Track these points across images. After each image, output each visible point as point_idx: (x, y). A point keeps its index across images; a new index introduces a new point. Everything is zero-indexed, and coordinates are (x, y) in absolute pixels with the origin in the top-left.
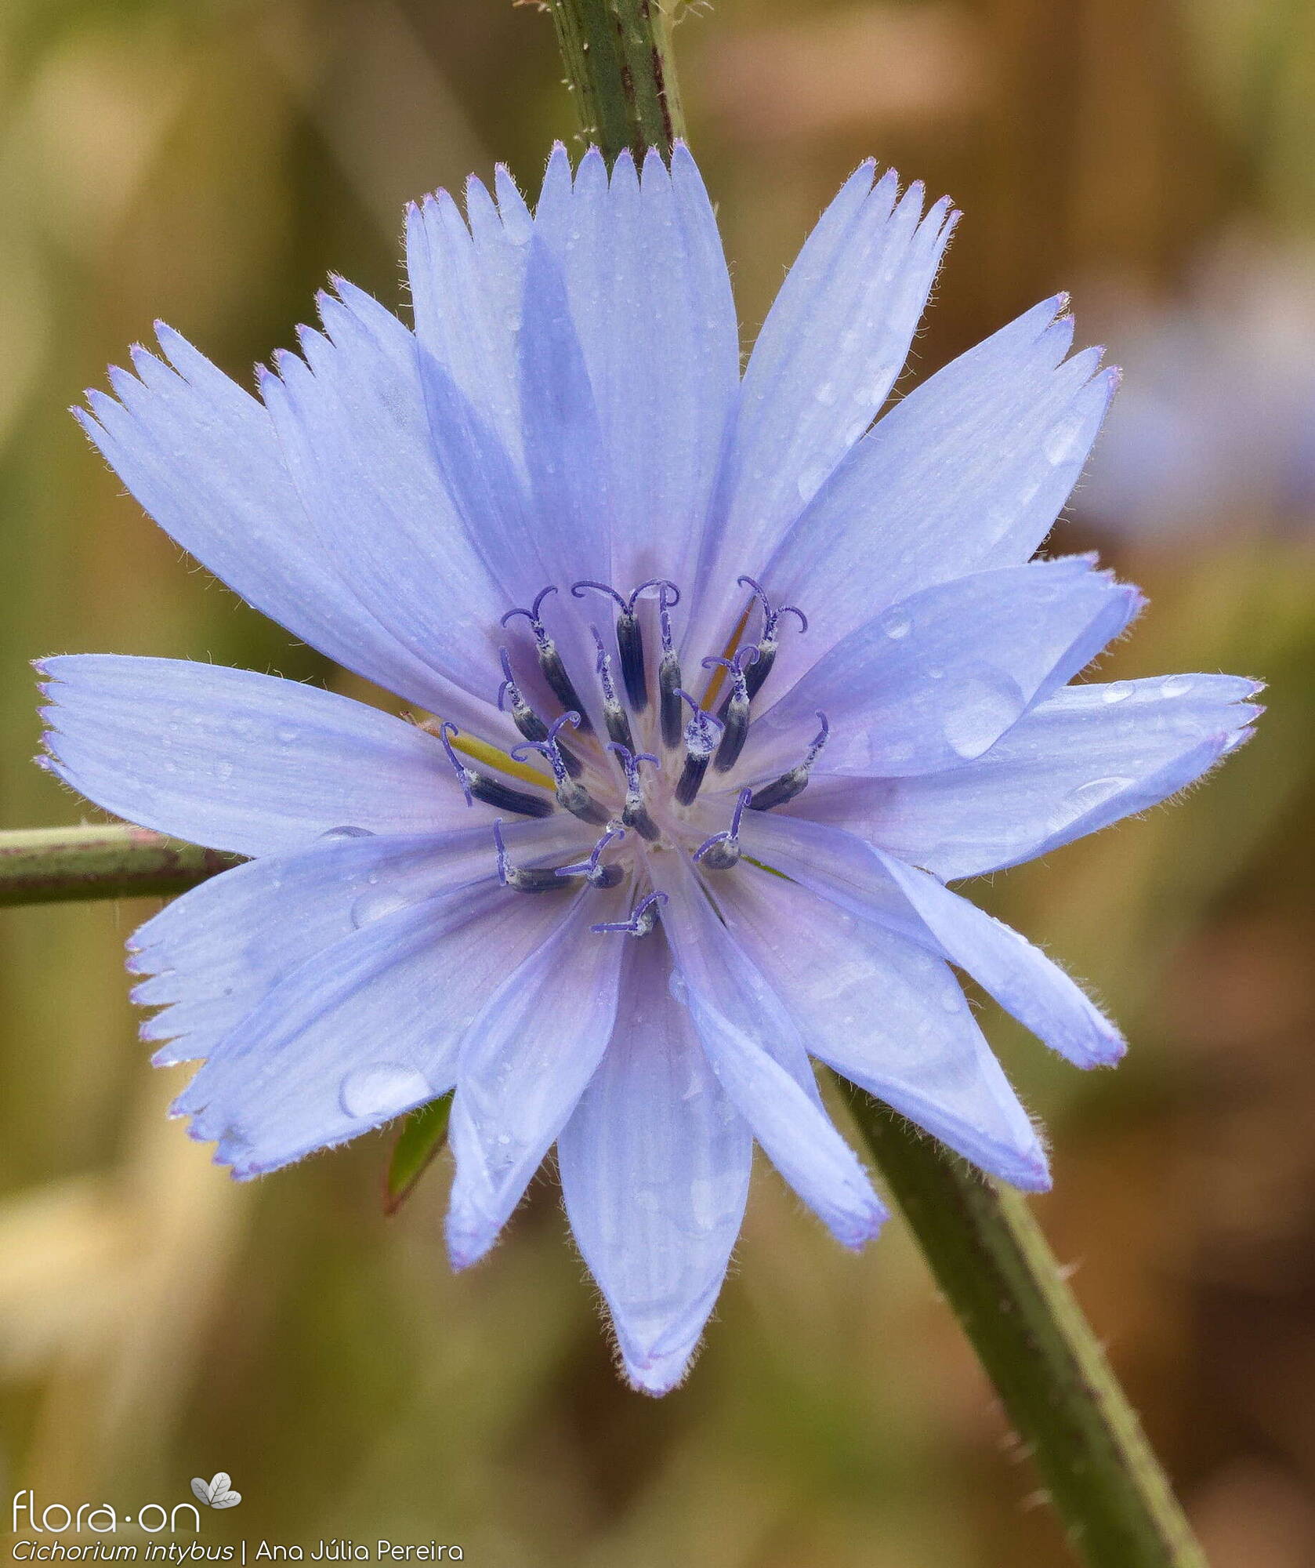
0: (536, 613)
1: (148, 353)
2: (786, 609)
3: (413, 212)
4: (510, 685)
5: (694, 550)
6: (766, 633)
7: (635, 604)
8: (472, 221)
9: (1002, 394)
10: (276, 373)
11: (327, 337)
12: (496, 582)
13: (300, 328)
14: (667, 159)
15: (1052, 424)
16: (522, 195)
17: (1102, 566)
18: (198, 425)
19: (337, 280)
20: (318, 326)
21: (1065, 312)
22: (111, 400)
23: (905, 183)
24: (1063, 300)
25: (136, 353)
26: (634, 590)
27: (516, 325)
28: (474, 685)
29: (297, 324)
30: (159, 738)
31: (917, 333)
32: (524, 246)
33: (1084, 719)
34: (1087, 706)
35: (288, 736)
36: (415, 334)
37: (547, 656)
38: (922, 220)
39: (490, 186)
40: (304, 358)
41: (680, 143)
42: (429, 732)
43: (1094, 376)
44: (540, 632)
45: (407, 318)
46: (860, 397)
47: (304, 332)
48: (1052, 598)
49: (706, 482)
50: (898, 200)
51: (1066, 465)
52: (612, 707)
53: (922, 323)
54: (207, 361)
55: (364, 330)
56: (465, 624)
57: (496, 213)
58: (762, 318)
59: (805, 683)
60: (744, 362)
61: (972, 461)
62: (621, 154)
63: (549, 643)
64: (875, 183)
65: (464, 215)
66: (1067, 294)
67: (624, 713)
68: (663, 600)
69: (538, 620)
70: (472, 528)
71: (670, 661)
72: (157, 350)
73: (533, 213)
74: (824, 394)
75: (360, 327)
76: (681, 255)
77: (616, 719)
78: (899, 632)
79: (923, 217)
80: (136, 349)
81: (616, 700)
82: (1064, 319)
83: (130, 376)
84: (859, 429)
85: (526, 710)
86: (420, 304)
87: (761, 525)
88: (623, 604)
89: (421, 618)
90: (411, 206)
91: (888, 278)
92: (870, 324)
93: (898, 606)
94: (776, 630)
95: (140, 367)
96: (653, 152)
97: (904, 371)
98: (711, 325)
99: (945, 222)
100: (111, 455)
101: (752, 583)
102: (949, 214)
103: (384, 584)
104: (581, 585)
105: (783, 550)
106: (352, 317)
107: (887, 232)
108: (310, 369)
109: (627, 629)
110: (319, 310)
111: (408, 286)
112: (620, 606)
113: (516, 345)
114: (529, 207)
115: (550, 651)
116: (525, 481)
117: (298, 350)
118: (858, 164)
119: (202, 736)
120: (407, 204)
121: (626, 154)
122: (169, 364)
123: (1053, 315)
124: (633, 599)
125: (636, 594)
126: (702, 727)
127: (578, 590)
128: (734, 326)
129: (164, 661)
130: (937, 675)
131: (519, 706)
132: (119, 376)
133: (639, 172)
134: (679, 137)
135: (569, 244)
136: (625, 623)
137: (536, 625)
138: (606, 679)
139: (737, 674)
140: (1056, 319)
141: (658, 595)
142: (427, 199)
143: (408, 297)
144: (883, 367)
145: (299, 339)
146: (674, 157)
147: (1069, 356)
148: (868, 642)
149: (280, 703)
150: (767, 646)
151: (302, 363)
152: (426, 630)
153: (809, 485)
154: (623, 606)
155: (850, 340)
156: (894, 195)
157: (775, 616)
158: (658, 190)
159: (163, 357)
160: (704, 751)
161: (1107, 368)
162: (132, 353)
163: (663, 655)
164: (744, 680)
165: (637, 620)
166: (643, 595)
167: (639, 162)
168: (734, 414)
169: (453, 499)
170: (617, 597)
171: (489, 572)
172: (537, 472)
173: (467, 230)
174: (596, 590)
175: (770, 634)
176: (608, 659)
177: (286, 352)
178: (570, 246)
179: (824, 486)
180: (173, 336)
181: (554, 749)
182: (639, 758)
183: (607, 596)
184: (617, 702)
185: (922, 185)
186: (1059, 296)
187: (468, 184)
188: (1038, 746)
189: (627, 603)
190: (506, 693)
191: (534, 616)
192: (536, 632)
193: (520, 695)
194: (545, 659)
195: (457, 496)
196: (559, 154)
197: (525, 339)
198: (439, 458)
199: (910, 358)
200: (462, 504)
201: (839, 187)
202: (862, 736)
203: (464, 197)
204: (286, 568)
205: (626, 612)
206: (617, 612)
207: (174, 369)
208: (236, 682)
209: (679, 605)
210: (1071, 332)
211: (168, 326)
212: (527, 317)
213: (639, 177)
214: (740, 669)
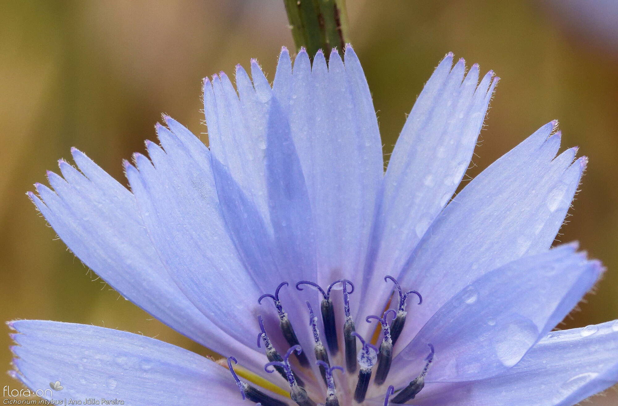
0: (277, 296)
1: (68, 164)
2: (411, 292)
3: (207, 83)
4: (263, 335)
5: (361, 268)
6: (400, 306)
7: (330, 293)
8: (239, 89)
9: (523, 177)
10: (134, 165)
11: (162, 148)
12: (256, 284)
13: (147, 142)
14: (342, 53)
15: (550, 190)
16: (265, 75)
17: (580, 249)
18: (96, 204)
19: (166, 118)
20: (158, 142)
21: (556, 131)
22: (48, 189)
23: (469, 66)
24: (555, 124)
25: (61, 164)
26: (329, 286)
27: (263, 146)
28: (246, 340)
29: (145, 140)
30: (77, 366)
31: (477, 144)
32: (267, 103)
33: (571, 346)
34: (573, 339)
35: (147, 367)
36: (209, 149)
37: (284, 322)
38: (478, 85)
39: (248, 71)
40: (150, 159)
41: (348, 46)
42: (222, 366)
43: (572, 163)
44: (279, 308)
45: (205, 140)
46: (448, 182)
47: (149, 144)
48: (553, 273)
49: (367, 231)
50: (465, 75)
51: (558, 210)
52: (319, 346)
53: (479, 139)
54: (99, 168)
55: (181, 145)
56: (240, 307)
57: (252, 86)
58: (394, 142)
59: (422, 334)
60: (386, 165)
61: (508, 212)
62: (317, 52)
63: (284, 314)
64: (453, 66)
65: (235, 87)
66: (557, 121)
67: (325, 350)
68: (345, 290)
69: (278, 300)
70: (243, 255)
71: (349, 322)
72: (72, 162)
73: (272, 85)
74: (429, 181)
75: (180, 143)
76: (350, 106)
77: (321, 353)
78: (471, 300)
79: (479, 83)
80: (62, 162)
81: (320, 342)
82: (556, 134)
83: (59, 177)
84: (448, 197)
85: (273, 350)
86: (212, 132)
87: (397, 254)
88: (323, 293)
89: (216, 303)
90: (206, 80)
91: (461, 116)
92: (452, 142)
93: (471, 285)
94: (406, 305)
95: (64, 172)
96: (335, 51)
97: (471, 165)
98: (367, 145)
99: (491, 85)
100: (49, 218)
101: (392, 279)
102: (492, 80)
103: (196, 284)
104: (302, 283)
105: (409, 263)
106: (175, 138)
107: (460, 93)
108: (153, 165)
109: (326, 307)
110: (157, 133)
111: (205, 123)
112: (322, 295)
113: (264, 157)
114: (269, 82)
115: (285, 319)
116: (271, 231)
117: (146, 154)
118: (444, 56)
119: (100, 366)
120: (204, 79)
121: (320, 52)
122: (79, 171)
123: (549, 132)
124: (329, 290)
125: (330, 288)
126: (367, 352)
127: (300, 286)
128: (380, 146)
129: (79, 325)
130: (492, 324)
131: (269, 347)
132: (52, 176)
133: (327, 62)
134: (348, 43)
135: (291, 101)
136: (325, 304)
137: (277, 303)
138: (315, 330)
139: (385, 325)
140: (551, 134)
141: (342, 288)
142: (214, 77)
143: (205, 129)
144: (459, 164)
145: (146, 148)
146: (346, 54)
147: (558, 154)
148: (455, 307)
149: (142, 349)
150: (401, 314)
151: (149, 161)
152: (219, 310)
153: (421, 229)
154: (324, 294)
155: (441, 152)
156: (463, 73)
157: (405, 296)
158: (338, 71)
159: (76, 167)
160: (368, 366)
161: (579, 158)
162: (59, 164)
163: (346, 318)
164: (389, 329)
165: (332, 302)
166: (335, 288)
167: (327, 57)
168: (381, 194)
169: (232, 239)
170: (320, 289)
171: (252, 279)
172: (277, 225)
173: (237, 95)
174: (309, 285)
175: (402, 307)
176: (316, 319)
177: (140, 154)
178: (291, 102)
179: (429, 229)
180: (81, 155)
181: (288, 366)
182: (333, 368)
183: (315, 288)
184: (321, 343)
185: (478, 66)
186: (552, 122)
187: (236, 70)
188: (546, 362)
189: (326, 292)
190: (261, 339)
191: (276, 298)
192: (277, 307)
193: (269, 341)
194: (282, 324)
195: (235, 239)
196: (285, 53)
197: (269, 154)
198: (224, 217)
199: (474, 158)
200: (237, 242)
201: (434, 69)
202: (453, 362)
203: (234, 77)
204: (144, 280)
205: (325, 298)
206: (321, 299)
207: (82, 173)
208: (117, 337)
209: (354, 292)
210: (559, 141)
211: (78, 150)
212: (270, 143)
213: (328, 65)
214: (387, 322)
